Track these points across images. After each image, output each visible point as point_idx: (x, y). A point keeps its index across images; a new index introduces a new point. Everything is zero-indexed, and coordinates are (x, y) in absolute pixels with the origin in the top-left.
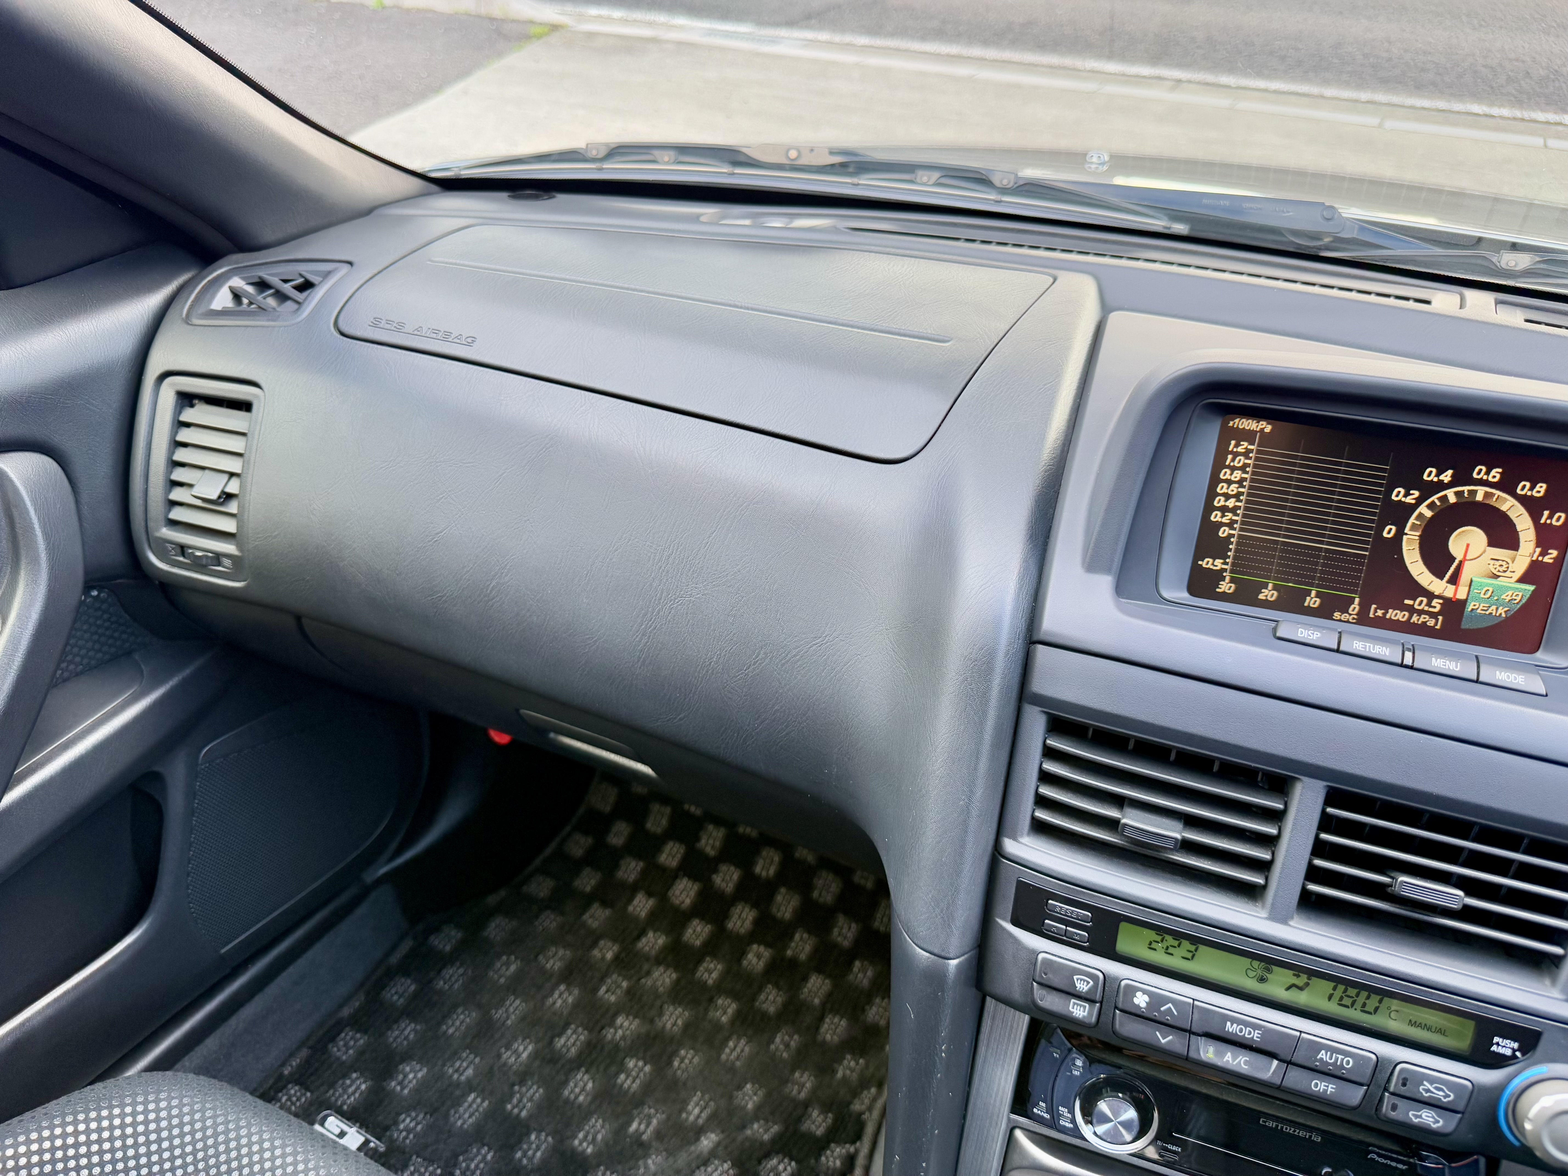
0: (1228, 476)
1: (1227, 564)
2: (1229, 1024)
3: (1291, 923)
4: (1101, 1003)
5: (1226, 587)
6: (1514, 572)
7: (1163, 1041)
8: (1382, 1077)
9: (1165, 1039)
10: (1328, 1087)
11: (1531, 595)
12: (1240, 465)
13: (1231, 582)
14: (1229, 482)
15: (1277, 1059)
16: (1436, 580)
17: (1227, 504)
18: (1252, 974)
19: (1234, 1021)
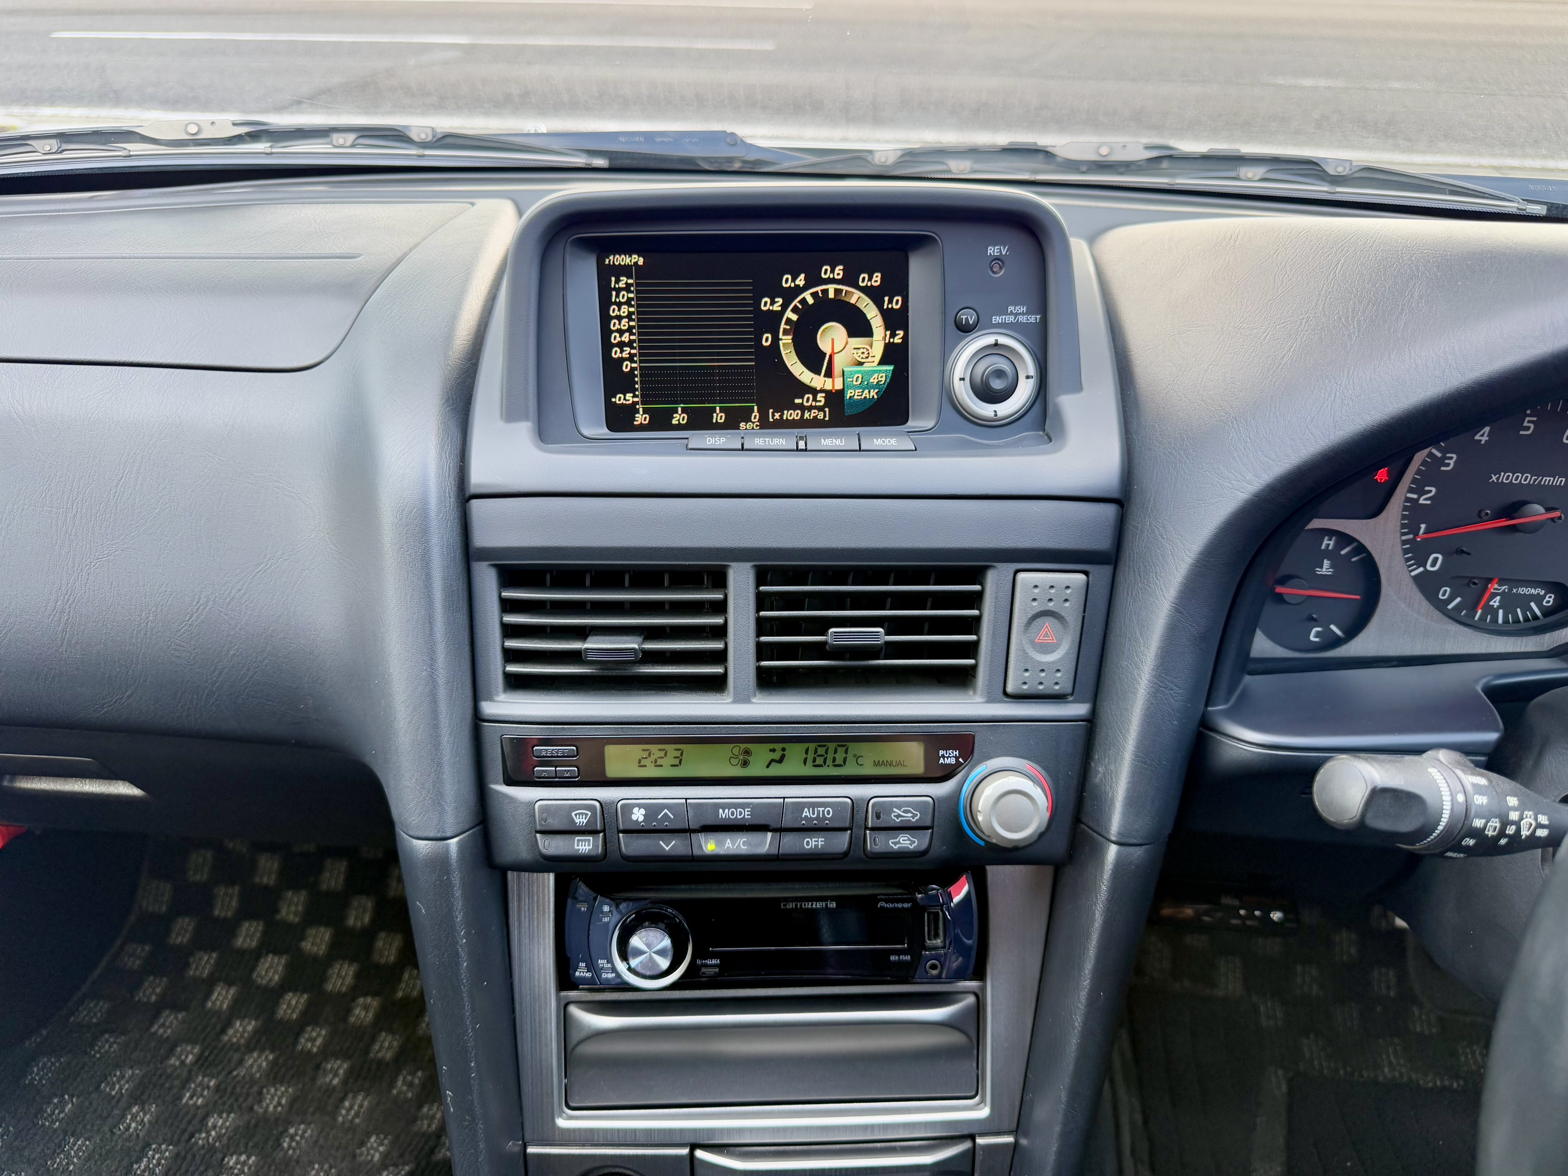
0: (616, 313)
1: (637, 396)
2: (721, 811)
3: (754, 700)
4: (604, 831)
5: (641, 418)
6: (874, 356)
7: (667, 849)
8: (860, 817)
9: (668, 846)
10: (818, 841)
11: (893, 374)
12: (625, 299)
13: (644, 413)
14: (619, 318)
15: (770, 831)
16: (815, 376)
17: (623, 339)
18: (734, 761)
19: (724, 807)
